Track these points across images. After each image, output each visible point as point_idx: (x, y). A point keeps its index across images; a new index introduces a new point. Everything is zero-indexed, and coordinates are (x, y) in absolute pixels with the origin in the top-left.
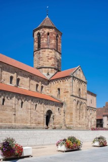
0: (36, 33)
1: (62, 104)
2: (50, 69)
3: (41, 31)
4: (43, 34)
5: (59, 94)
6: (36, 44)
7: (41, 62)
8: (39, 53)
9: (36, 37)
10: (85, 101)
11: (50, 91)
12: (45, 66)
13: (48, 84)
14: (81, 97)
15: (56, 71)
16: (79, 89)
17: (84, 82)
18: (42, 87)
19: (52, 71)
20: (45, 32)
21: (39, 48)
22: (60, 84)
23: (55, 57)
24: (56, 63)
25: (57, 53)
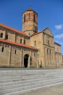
0: (24, 14)
1: (37, 50)
2: (31, 31)
3: (26, 13)
4: (27, 14)
5: (36, 44)
6: (23, 20)
7: (26, 28)
8: (25, 24)
9: (23, 16)
10: (53, 49)
11: (31, 43)
12: (28, 30)
13: (29, 39)
14: (50, 46)
15: (34, 33)
16: (49, 41)
17: (52, 37)
18: (25, 41)
19: (32, 32)
20: (28, 13)
21: (25, 21)
22: (35, 38)
23: (34, 25)
24: (35, 28)
25: (34, 23)
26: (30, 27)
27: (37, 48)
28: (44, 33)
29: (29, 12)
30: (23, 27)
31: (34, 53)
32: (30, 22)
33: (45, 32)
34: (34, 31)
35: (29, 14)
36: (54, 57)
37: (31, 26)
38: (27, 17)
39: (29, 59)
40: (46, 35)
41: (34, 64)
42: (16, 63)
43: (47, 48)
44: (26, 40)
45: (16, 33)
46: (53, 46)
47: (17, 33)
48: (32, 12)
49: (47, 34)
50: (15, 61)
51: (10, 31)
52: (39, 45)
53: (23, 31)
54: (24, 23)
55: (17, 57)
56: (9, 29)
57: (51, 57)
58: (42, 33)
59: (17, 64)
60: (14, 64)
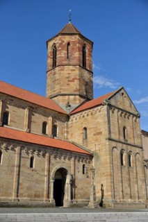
0: (51, 44)
1: (91, 156)
2: (72, 97)
3: (57, 41)
4: (61, 44)
5: (86, 138)
6: (50, 61)
7: (57, 87)
8: (55, 74)
9: (50, 50)
10: (138, 150)
11: (72, 134)
12: (63, 93)
13: (68, 121)
14: (129, 142)
15: (83, 100)
16: (124, 128)
17: (134, 115)
18: (54, 127)
19: (75, 99)
20: (63, 42)
21: (54, 65)
22: (86, 120)
23: (81, 78)
24: (84, 88)
25: (84, 70)
26: (71, 84)
27: (91, 148)
28: (110, 105)
29: (67, 39)
30: (49, 81)
31: (81, 164)
32: (71, 67)
33: (113, 102)
34: (81, 96)
35: (69, 44)
36: (141, 176)
37: (73, 81)
38: (61, 55)
39: (68, 180)
40: (116, 110)
41: (81, 197)
42: (33, 192)
43: (120, 149)
44: (58, 123)
45: (31, 105)
46: (137, 142)
47: (34, 106)
48: (76, 38)
49: (119, 109)
50: (29, 188)
51: (15, 100)
52: (97, 140)
53: (49, 93)
54: (53, 71)
55: (36, 176)
56: (12, 96)
57: (133, 175)
58: (105, 107)
59: (35, 196)
60: (29, 196)
